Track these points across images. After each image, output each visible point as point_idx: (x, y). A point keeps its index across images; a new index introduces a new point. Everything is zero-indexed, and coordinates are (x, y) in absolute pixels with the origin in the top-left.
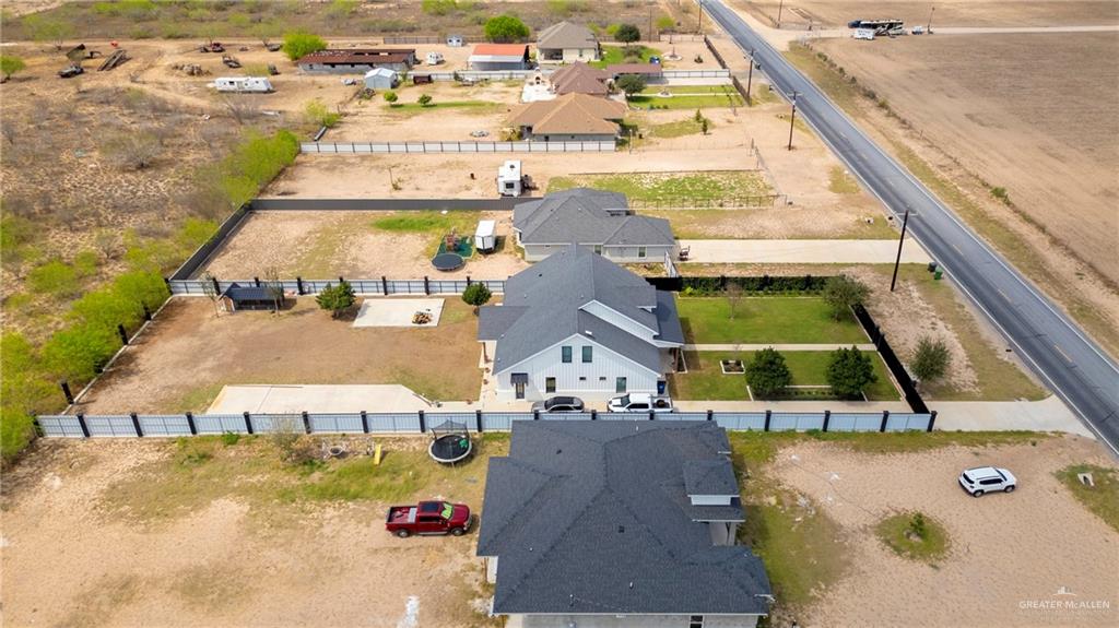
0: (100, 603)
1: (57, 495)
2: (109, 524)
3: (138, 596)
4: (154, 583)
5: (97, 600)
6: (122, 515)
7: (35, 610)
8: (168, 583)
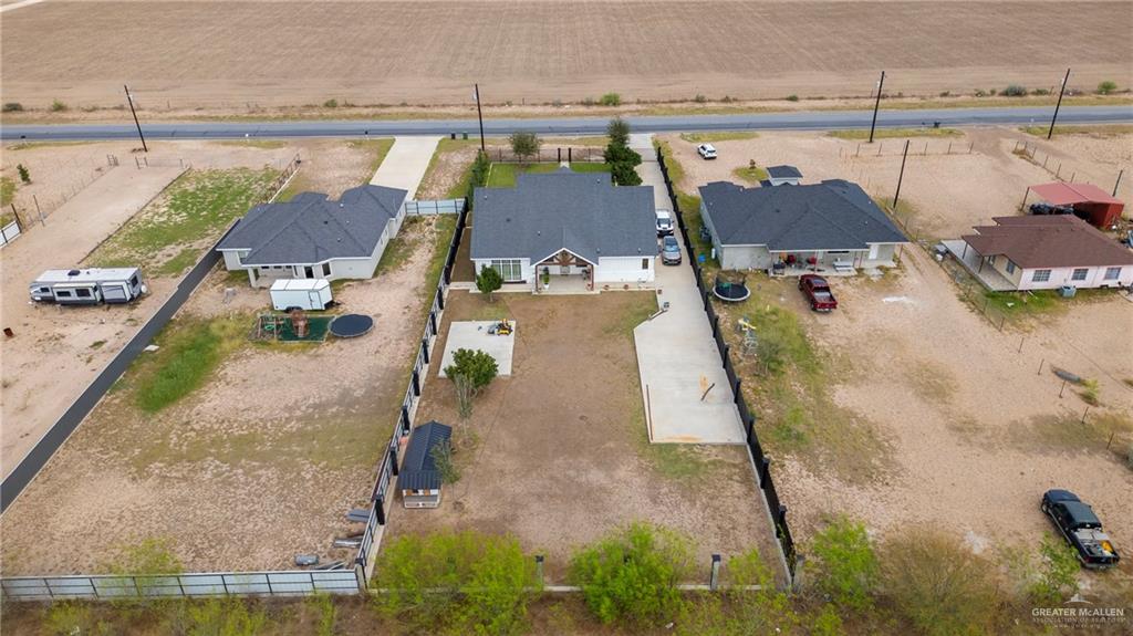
0: (987, 438)
1: (884, 524)
2: (901, 465)
3: (965, 419)
4: (947, 414)
5: (985, 441)
6: (886, 462)
7: (1022, 474)
8: (942, 407)
